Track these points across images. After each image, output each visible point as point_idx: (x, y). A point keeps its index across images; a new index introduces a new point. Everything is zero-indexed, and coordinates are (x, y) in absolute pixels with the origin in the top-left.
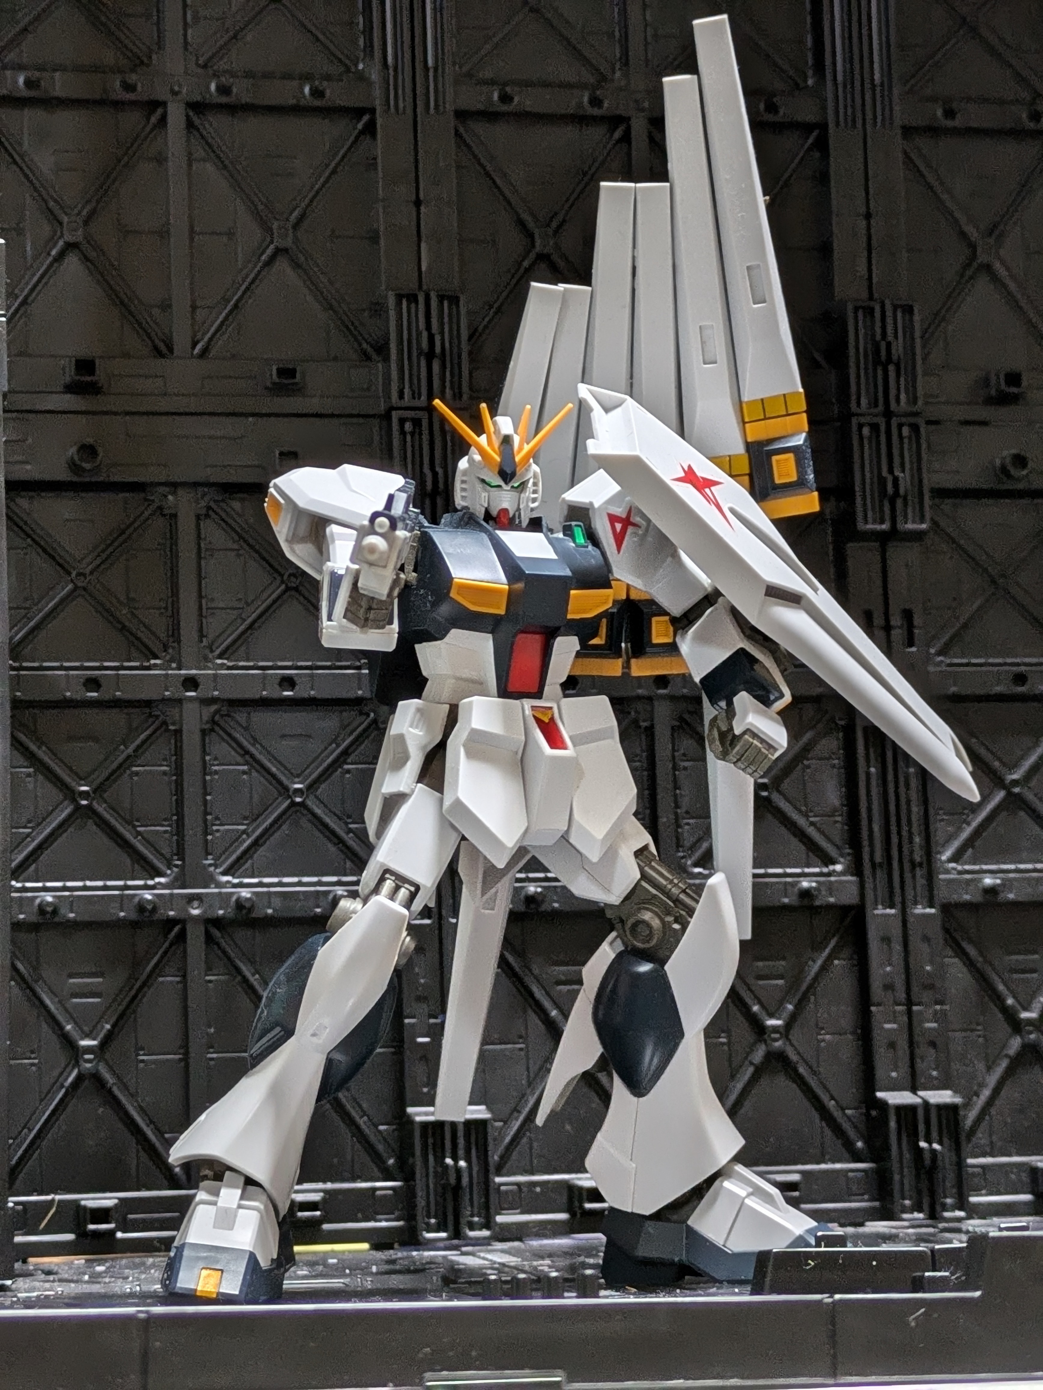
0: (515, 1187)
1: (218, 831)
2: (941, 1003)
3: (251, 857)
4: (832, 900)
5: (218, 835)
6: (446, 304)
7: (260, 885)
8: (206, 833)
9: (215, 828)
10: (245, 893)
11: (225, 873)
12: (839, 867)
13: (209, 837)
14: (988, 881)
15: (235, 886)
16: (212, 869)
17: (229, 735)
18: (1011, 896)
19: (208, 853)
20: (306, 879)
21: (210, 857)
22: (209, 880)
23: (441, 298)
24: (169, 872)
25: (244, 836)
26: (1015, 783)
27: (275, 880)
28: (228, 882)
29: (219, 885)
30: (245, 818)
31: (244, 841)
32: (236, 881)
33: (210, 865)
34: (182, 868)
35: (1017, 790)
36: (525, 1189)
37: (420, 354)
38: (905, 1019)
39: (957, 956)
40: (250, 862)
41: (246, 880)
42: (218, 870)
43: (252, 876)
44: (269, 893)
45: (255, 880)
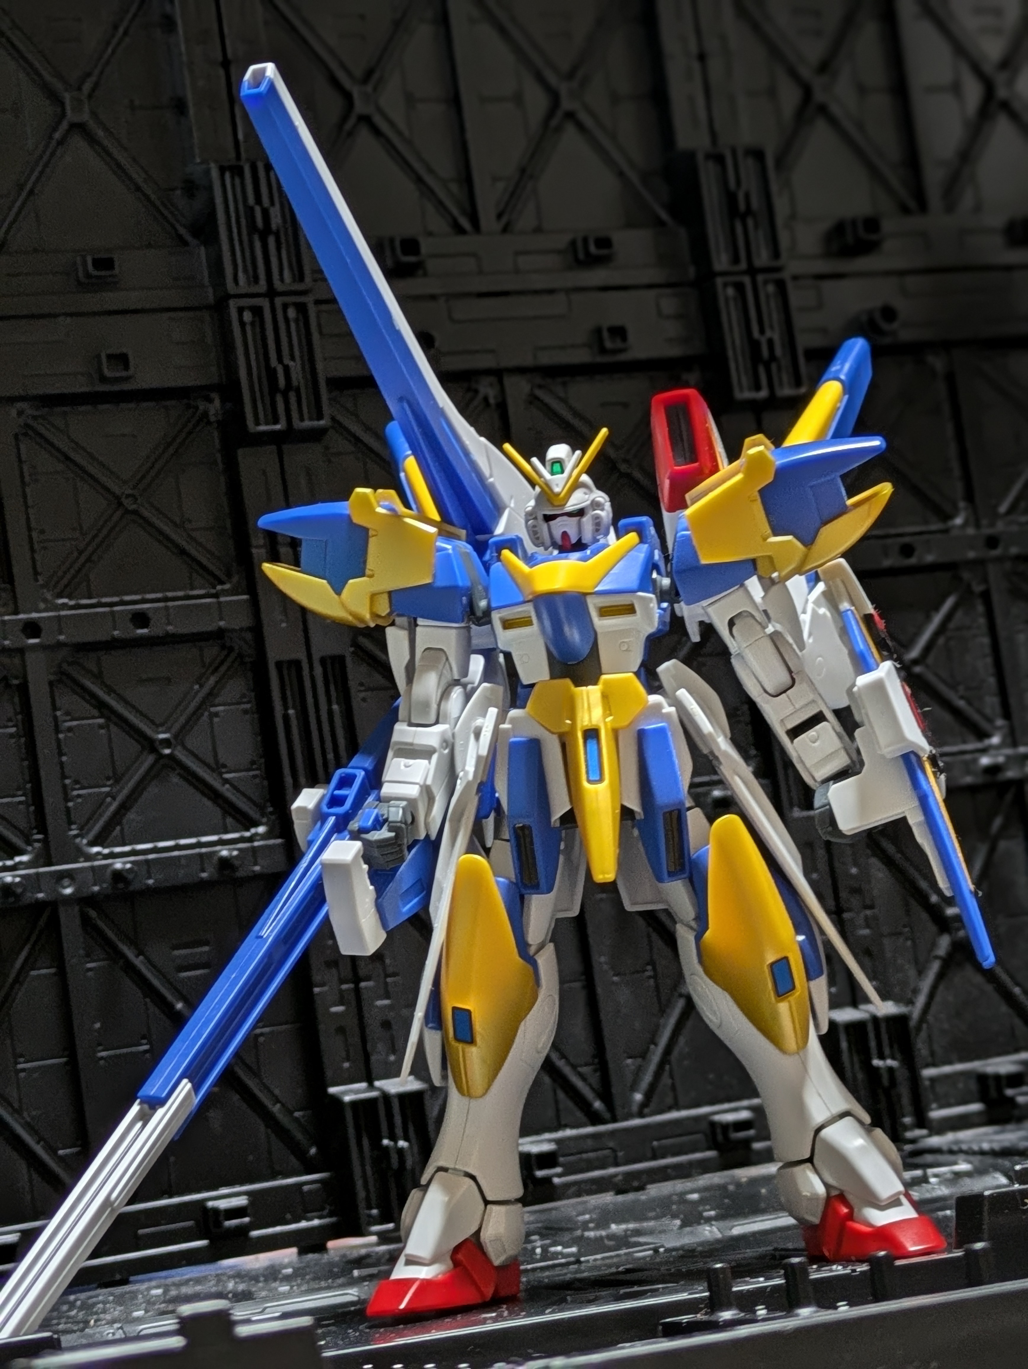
1: (79, 796)
3: (120, 823)
5: (80, 800)
7: (134, 853)
8: (67, 799)
9: (75, 793)
10: (118, 865)
11: (93, 844)
13: (70, 804)
15: (107, 857)
16: (78, 840)
17: (78, 683)
19: (70, 823)
20: (184, 841)
21: (73, 827)
22: (79, 854)
24: (29, 848)
25: (109, 799)
27: (148, 846)
28: (98, 853)
29: (90, 858)
30: (108, 779)
31: (110, 804)
32: (106, 851)
33: (76, 836)
34: (45, 843)
40: (118, 828)
41: (118, 850)
42: (85, 841)
43: (124, 845)
44: (147, 861)
45: (127, 849)
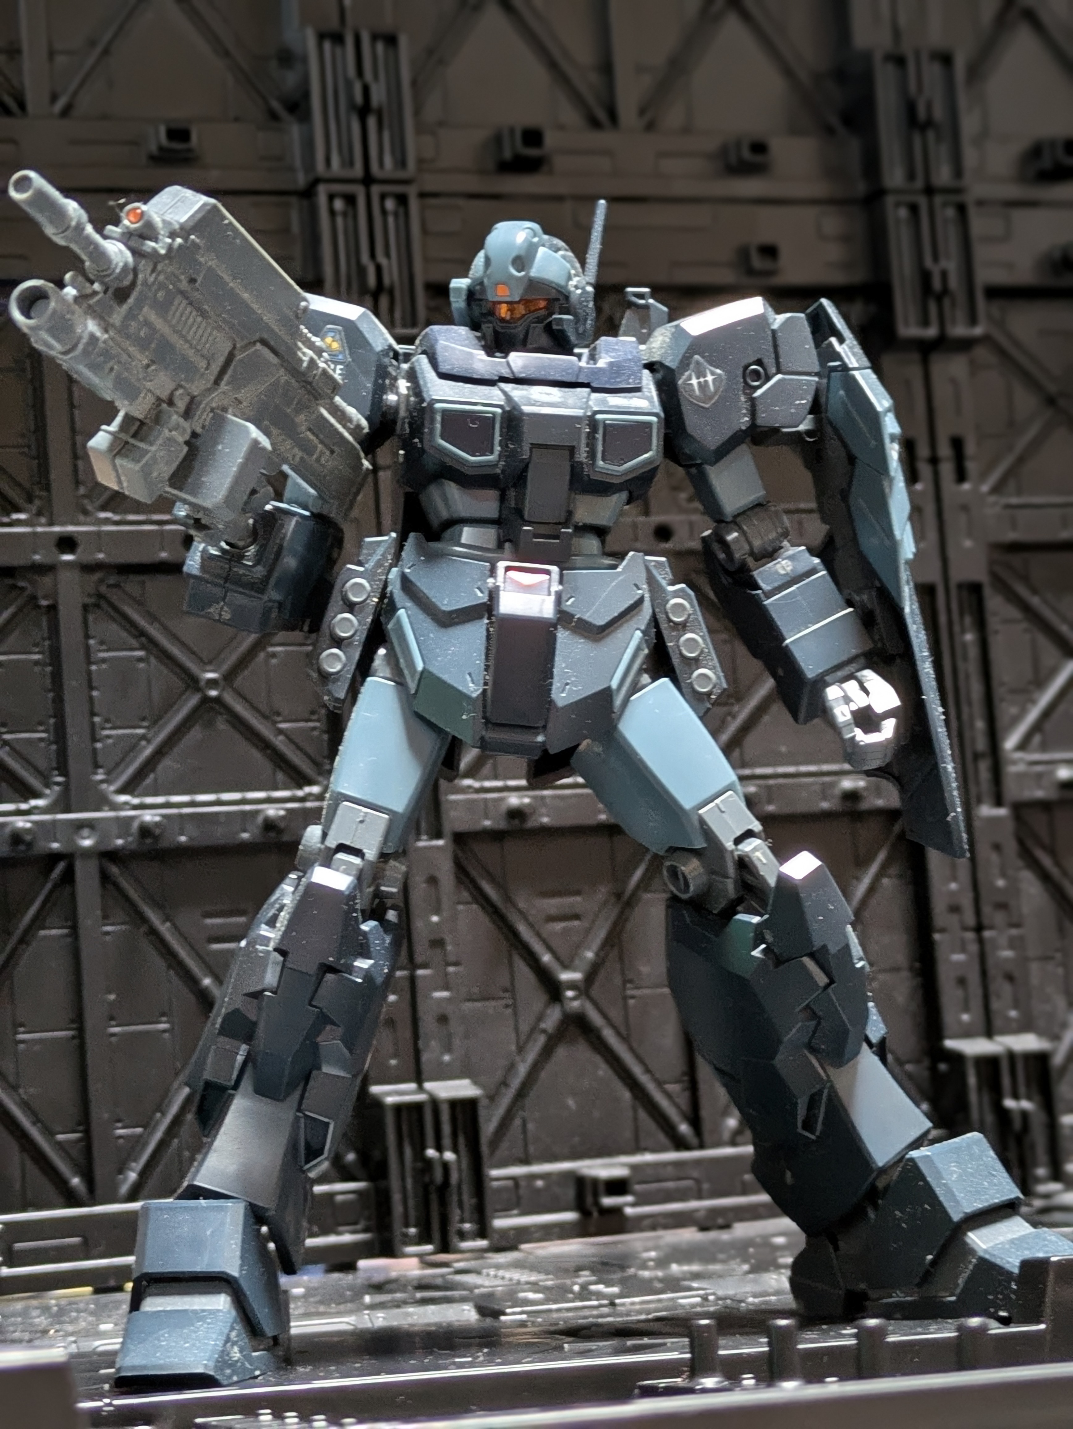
0: (512, 1182)
2: (1016, 926)
5: (110, 741)
6: (381, 45)
10: (149, 817)
11: (122, 791)
15: (135, 807)
17: (119, 611)
19: (96, 766)
20: (226, 796)
21: (101, 771)
22: (102, 802)
23: (375, 39)
27: (185, 798)
28: (126, 803)
32: (136, 801)
34: (66, 787)
36: (522, 1184)
37: (350, 110)
38: (976, 948)
40: (152, 776)
41: (149, 800)
42: (112, 788)
43: (156, 794)
44: (181, 816)
45: (160, 800)
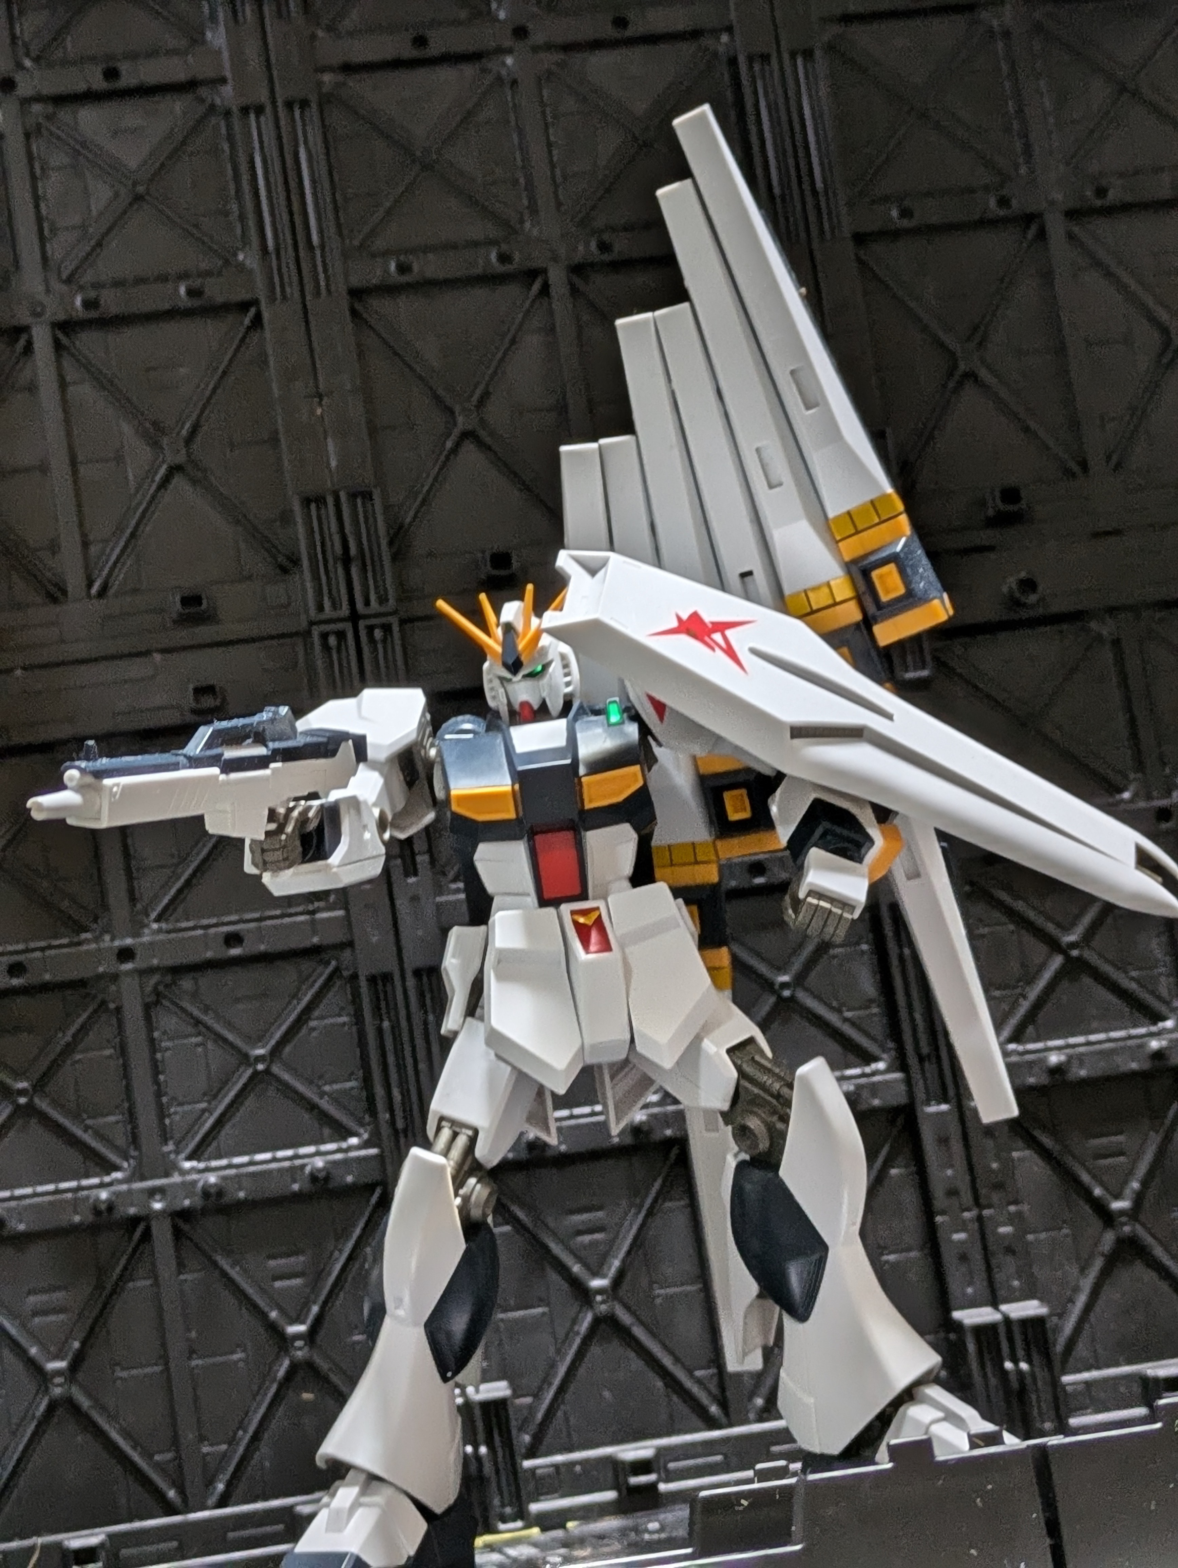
0: (551, 1469)
1: (176, 1113)
2: (1016, 1202)
3: (216, 1137)
4: (876, 1102)
5: (176, 1117)
6: (359, 501)
7: (229, 1166)
8: (164, 1116)
9: (172, 1110)
10: (211, 1178)
11: (189, 1158)
12: (881, 1065)
13: (167, 1121)
14: (1054, 1059)
15: (200, 1171)
16: (174, 1155)
17: (177, 1005)
18: (1083, 1073)
20: (282, 1154)
21: (170, 1143)
22: (172, 1169)
23: (353, 496)
24: (126, 1165)
25: (206, 1115)
26: (1073, 945)
27: (246, 1159)
28: (193, 1168)
29: (184, 1172)
30: (206, 1095)
31: (207, 1120)
32: (201, 1166)
33: (172, 1152)
34: (139, 1159)
35: (1075, 953)
36: (563, 1470)
37: (335, 560)
38: (976, 1225)
39: (1029, 1147)
40: (214, 1143)
41: (212, 1164)
42: (181, 1156)
43: (219, 1158)
44: (240, 1175)
45: (223, 1162)
